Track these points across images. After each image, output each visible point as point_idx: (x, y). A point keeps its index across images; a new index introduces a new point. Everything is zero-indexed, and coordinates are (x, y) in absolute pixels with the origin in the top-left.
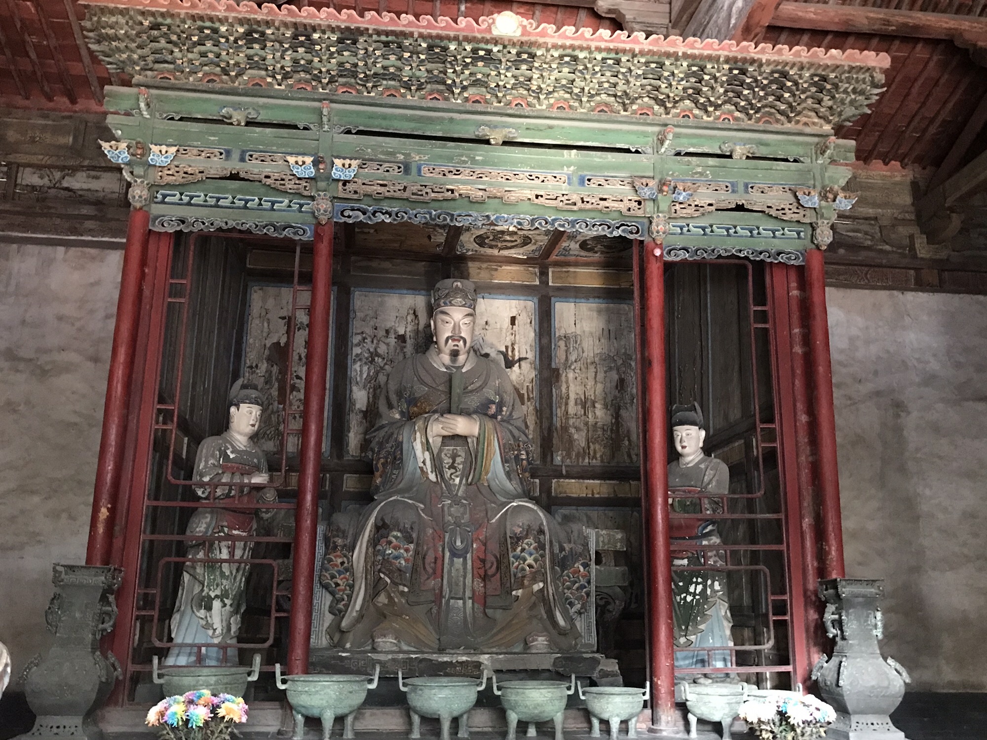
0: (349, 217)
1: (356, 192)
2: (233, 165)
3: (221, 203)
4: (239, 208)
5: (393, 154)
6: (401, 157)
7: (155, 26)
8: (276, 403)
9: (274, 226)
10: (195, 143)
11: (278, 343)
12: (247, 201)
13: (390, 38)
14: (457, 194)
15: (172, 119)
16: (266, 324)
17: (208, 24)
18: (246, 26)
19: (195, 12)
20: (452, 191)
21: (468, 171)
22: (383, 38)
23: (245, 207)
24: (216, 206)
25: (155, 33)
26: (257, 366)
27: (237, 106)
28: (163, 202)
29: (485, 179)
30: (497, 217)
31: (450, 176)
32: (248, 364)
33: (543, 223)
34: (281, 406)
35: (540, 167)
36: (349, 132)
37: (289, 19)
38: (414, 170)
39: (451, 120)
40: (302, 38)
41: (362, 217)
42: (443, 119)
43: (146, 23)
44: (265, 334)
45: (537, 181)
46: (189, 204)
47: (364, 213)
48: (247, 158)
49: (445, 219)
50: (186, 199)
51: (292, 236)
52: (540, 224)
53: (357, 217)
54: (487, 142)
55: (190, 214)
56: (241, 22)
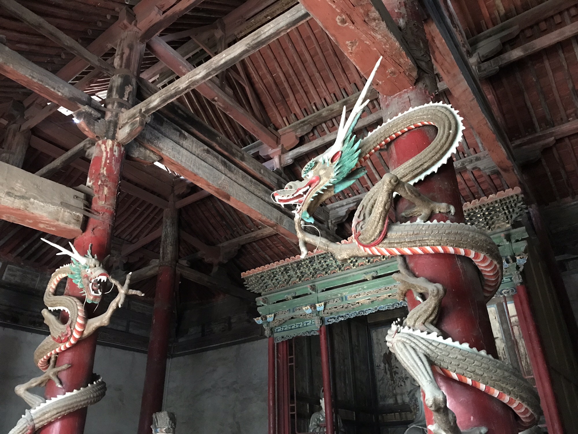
0: (330, 322)
1: (328, 313)
2: (292, 314)
3: (292, 328)
4: (297, 328)
5: (337, 295)
6: (339, 295)
7: (262, 276)
8: (390, 381)
9: (308, 332)
10: (280, 310)
11: (386, 353)
12: (299, 325)
13: (324, 255)
14: (360, 304)
15: (274, 303)
16: (380, 346)
17: (274, 270)
18: (284, 267)
19: (269, 269)
20: (358, 303)
21: (363, 293)
22: (322, 256)
23: (299, 327)
24: (291, 329)
25: (263, 278)
26: (380, 365)
27: (288, 293)
28: (277, 332)
29: (369, 294)
30: (379, 308)
31: (358, 297)
32: (377, 365)
33: (397, 305)
34: (392, 382)
35: (388, 284)
36: (323, 291)
37: (293, 261)
38: (344, 299)
39: (353, 275)
40: (300, 265)
41: (334, 321)
42: (350, 276)
43: (259, 276)
44: (380, 351)
45: (388, 290)
46: (284, 331)
47: (335, 319)
48: (295, 310)
49: (361, 313)
50: (283, 329)
51: (314, 334)
52: (396, 306)
53: (333, 321)
54: (367, 280)
55: (284, 334)
56: (282, 267)
